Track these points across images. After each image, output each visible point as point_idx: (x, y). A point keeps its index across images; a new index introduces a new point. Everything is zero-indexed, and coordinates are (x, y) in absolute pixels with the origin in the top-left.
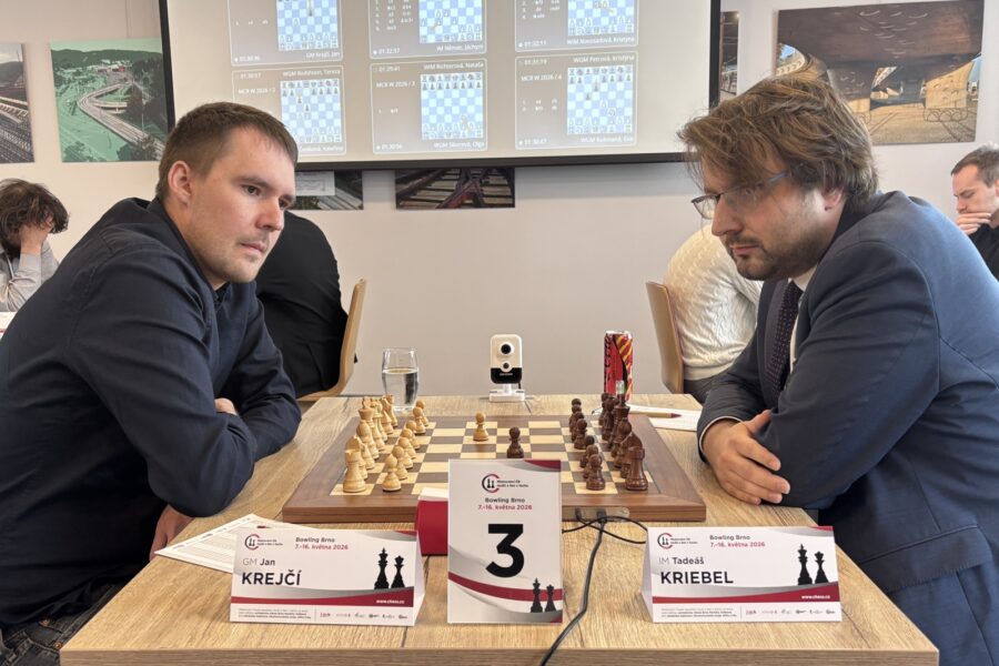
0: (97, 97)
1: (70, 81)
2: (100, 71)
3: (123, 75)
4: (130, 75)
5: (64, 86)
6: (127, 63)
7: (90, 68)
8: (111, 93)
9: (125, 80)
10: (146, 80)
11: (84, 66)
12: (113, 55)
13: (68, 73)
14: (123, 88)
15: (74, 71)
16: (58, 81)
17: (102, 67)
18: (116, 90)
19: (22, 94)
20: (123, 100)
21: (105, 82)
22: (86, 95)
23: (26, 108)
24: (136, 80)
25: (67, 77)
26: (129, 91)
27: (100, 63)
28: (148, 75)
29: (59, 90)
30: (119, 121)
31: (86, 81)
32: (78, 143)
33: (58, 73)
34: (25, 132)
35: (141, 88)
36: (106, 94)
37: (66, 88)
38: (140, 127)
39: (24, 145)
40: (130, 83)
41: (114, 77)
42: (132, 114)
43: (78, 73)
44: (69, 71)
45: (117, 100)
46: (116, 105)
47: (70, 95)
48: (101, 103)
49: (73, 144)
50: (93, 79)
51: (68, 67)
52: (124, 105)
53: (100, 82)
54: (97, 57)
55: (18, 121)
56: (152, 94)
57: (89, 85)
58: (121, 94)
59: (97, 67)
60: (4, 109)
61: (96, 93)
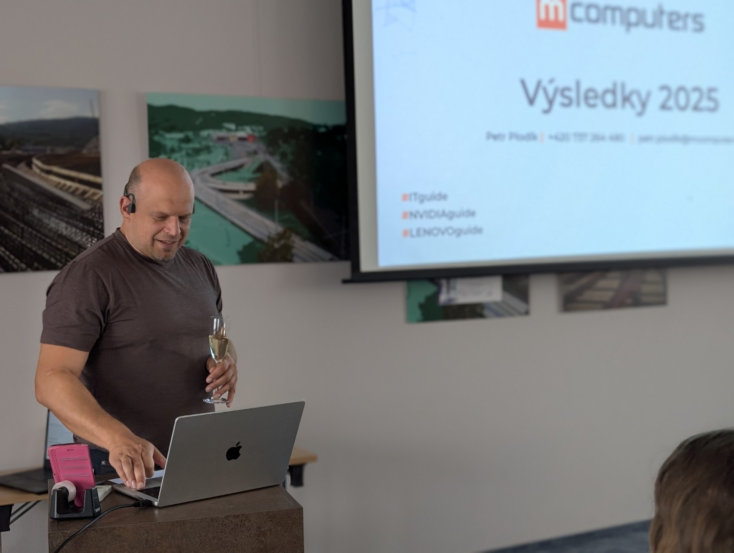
0: (213, 175)
1: (173, 150)
2: (221, 139)
3: (252, 146)
4: (262, 146)
6: (259, 130)
7: (204, 133)
8: (235, 169)
9: (255, 153)
10: (283, 156)
11: (197, 129)
12: (240, 118)
13: (171, 139)
14: (251, 164)
15: (180, 135)
16: (154, 148)
17: (222, 133)
18: (241, 166)
19: (94, 165)
20: (250, 180)
21: (226, 154)
22: (197, 171)
23: (99, 186)
24: (270, 154)
25: (169, 144)
26: (260, 169)
27: (219, 127)
28: (285, 147)
30: (243, 209)
31: (197, 151)
33: (156, 138)
35: (277, 164)
36: (227, 171)
38: (273, 219)
40: (262, 157)
41: (239, 149)
42: (262, 200)
43: (187, 140)
44: (173, 135)
45: (240, 179)
46: (241, 186)
48: (219, 183)
50: (208, 149)
51: (171, 129)
52: (252, 187)
53: (218, 154)
54: (216, 119)
55: (84, 205)
56: (291, 173)
57: (203, 157)
58: (247, 173)
59: (215, 134)
60: (61, 188)
61: (211, 169)
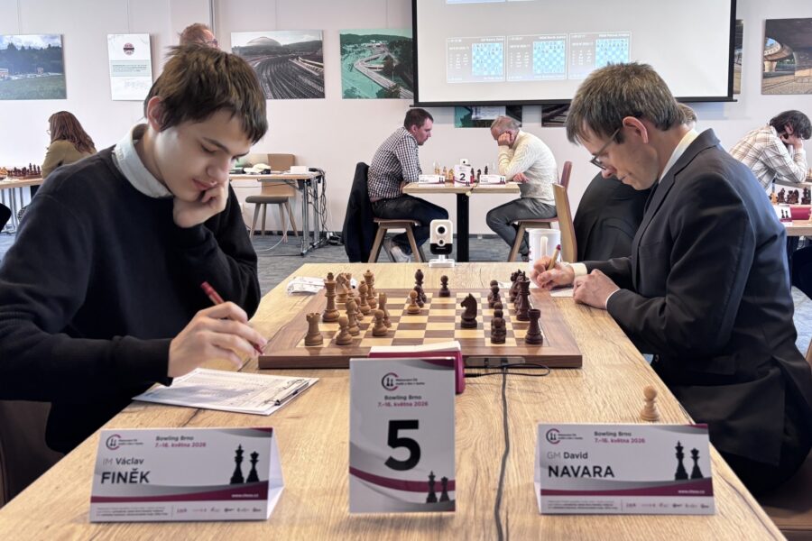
0: (367, 61)
1: (350, 52)
2: (369, 47)
3: (382, 49)
4: (387, 49)
5: (346, 55)
6: (385, 42)
7: (362, 45)
8: (375, 59)
9: (384, 52)
10: (396, 52)
11: (359, 43)
12: (377, 38)
13: (349, 48)
14: (382, 57)
15: (353, 46)
16: (343, 52)
17: (370, 45)
18: (378, 58)
19: (321, 59)
20: (382, 63)
21: (372, 53)
22: (359, 60)
23: (322, 67)
24: (390, 52)
25: (348, 50)
26: (386, 58)
27: (368, 42)
28: (398, 49)
29: (343, 57)
30: (379, 76)
31: (360, 52)
32: (353, 88)
33: (343, 47)
34: (320, 81)
35: (393, 57)
36: (372, 59)
38: (391, 79)
39: (320, 89)
40: (386, 54)
41: (377, 50)
42: (387, 72)
43: (356, 48)
44: (350, 46)
45: (377, 63)
46: (378, 66)
47: (350, 60)
48: (368, 65)
49: (350, 88)
50: (364, 51)
51: (349, 44)
52: (382, 66)
53: (368, 53)
54: (367, 39)
55: (317, 74)
56: (399, 60)
57: (362, 54)
58: (380, 60)
59: (367, 45)
60: (309, 68)
61: (365, 59)
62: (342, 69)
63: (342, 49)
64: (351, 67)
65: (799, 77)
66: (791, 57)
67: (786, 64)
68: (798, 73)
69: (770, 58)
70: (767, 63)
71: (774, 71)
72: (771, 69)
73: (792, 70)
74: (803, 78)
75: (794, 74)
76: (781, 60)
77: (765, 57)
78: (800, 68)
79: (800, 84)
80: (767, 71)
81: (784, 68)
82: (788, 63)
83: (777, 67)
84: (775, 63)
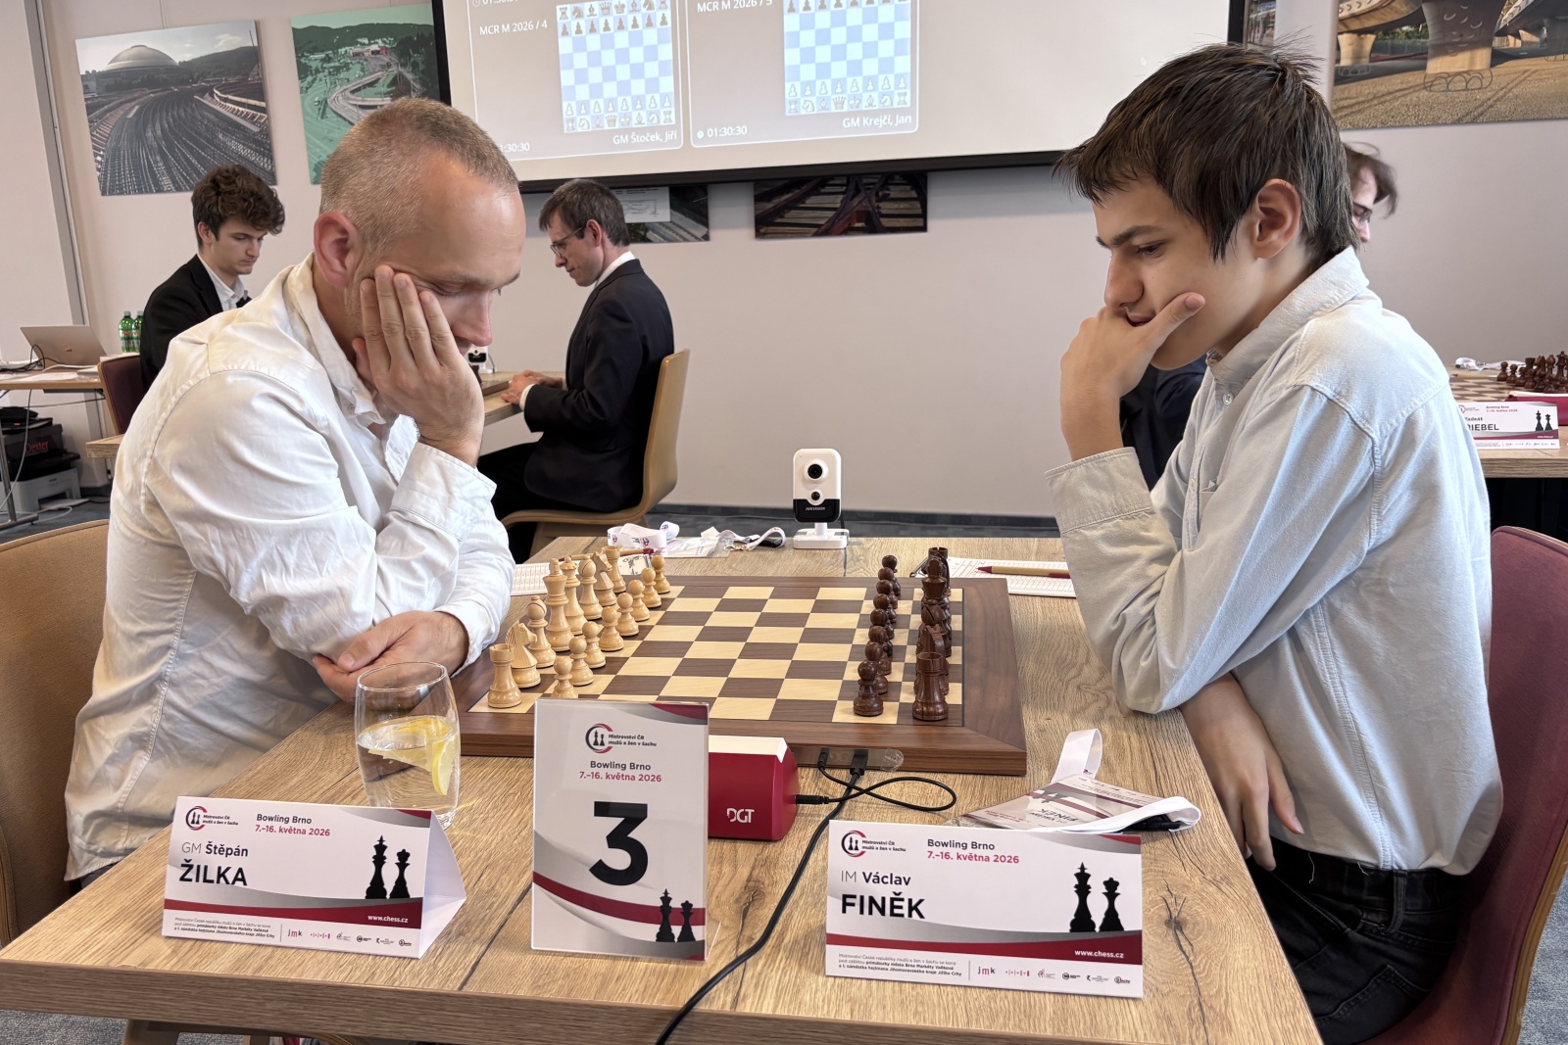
0: (353, 92)
1: (317, 71)
2: (357, 55)
3: (386, 59)
4: (395, 59)
5: (310, 78)
6: (389, 42)
7: (342, 51)
8: (371, 84)
9: (389, 65)
10: (415, 65)
11: (335, 48)
12: (372, 31)
13: (315, 60)
14: (386, 77)
15: (323, 55)
16: (303, 71)
17: (358, 49)
18: (377, 81)
19: (259, 91)
20: (386, 94)
21: (363, 70)
22: (339, 89)
23: (263, 110)
24: (403, 65)
25: (314, 65)
26: (394, 82)
27: (354, 43)
28: (418, 58)
29: (305, 84)
31: (338, 70)
33: (302, 60)
34: (264, 144)
35: (410, 76)
36: (365, 86)
37: (313, 82)
39: (263, 162)
40: (394, 70)
41: (374, 63)
43: (328, 59)
44: (316, 56)
45: (379, 94)
47: (319, 90)
48: (358, 100)
50: (346, 67)
51: (315, 50)
53: (356, 70)
54: (350, 35)
55: (255, 129)
56: (423, 83)
57: (343, 75)
58: (382, 88)
59: (352, 50)
60: (237, 113)
61: (351, 86)
62: (305, 112)
63: (299, 63)
64: (323, 105)
65: (1438, 77)
66: (1416, 18)
67: (1401, 41)
68: (1436, 66)
69: (1356, 25)
70: (1345, 40)
71: (1365, 61)
72: (1357, 56)
73: (1419, 59)
74: (1448, 77)
75: (1424, 68)
76: (1387, 29)
77: (1342, 21)
78: (1444, 49)
79: (1442, 98)
80: (1345, 62)
81: (1396, 52)
82: (1408, 35)
83: (1375, 48)
84: (1370, 39)
